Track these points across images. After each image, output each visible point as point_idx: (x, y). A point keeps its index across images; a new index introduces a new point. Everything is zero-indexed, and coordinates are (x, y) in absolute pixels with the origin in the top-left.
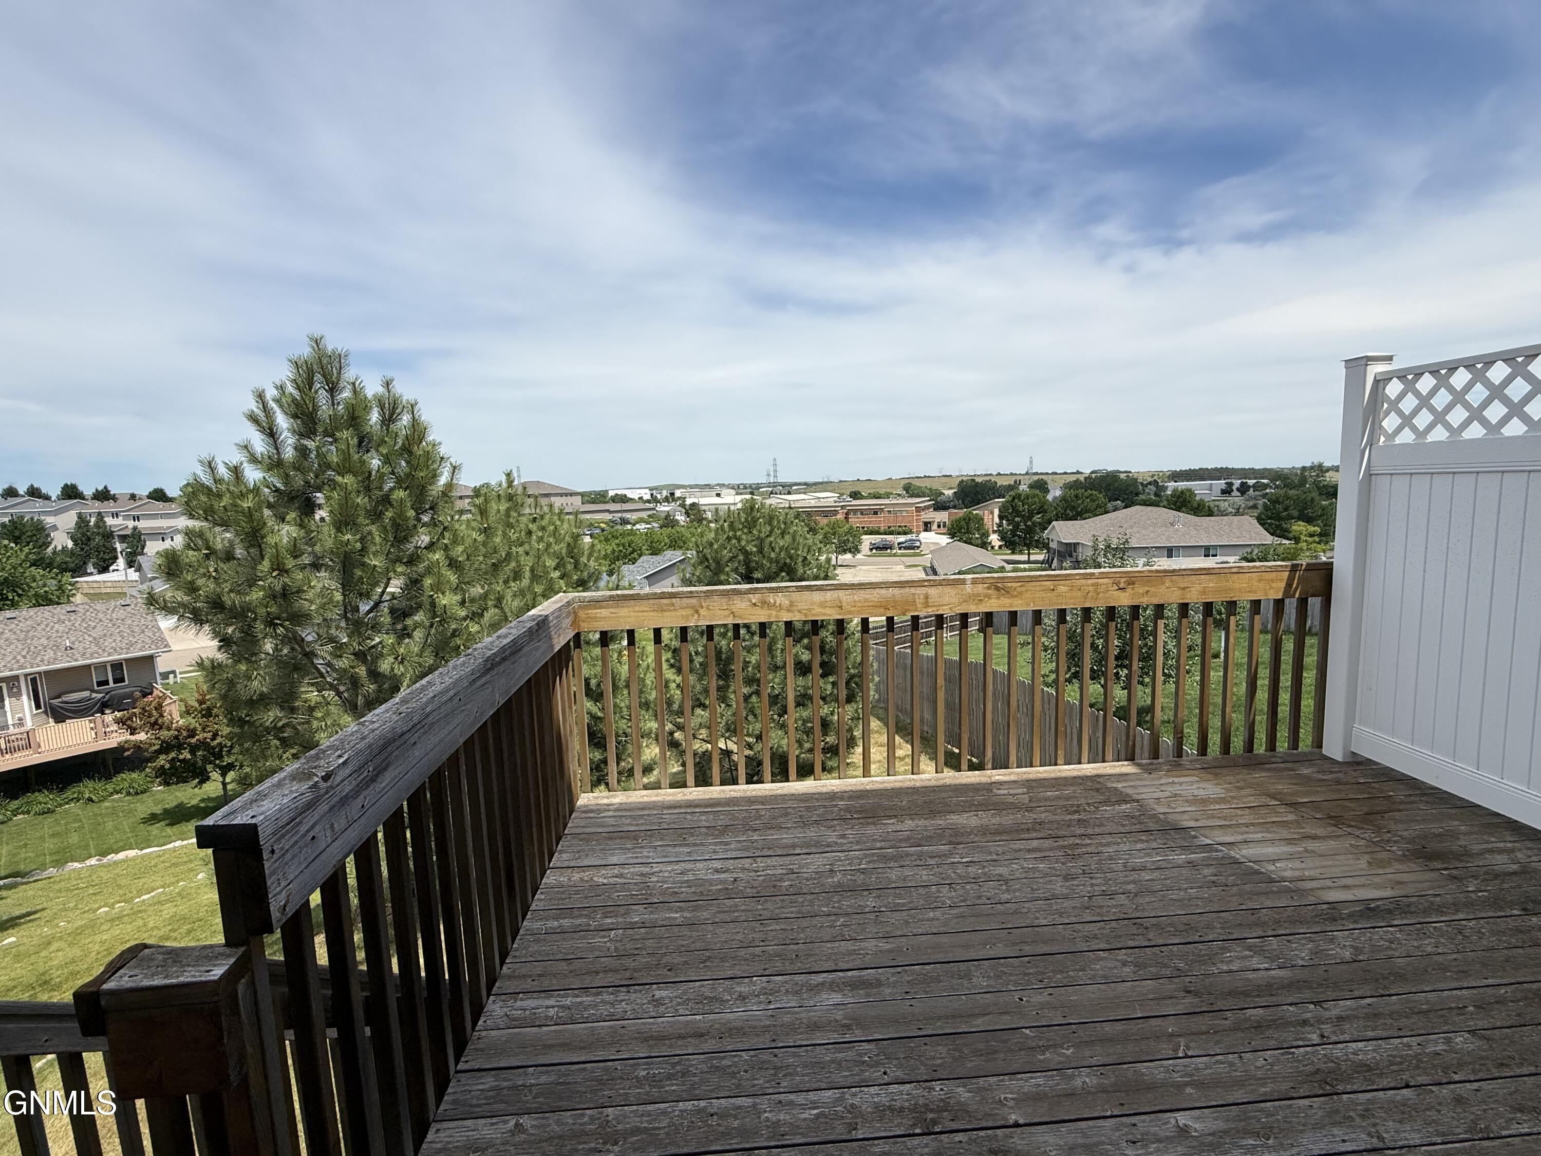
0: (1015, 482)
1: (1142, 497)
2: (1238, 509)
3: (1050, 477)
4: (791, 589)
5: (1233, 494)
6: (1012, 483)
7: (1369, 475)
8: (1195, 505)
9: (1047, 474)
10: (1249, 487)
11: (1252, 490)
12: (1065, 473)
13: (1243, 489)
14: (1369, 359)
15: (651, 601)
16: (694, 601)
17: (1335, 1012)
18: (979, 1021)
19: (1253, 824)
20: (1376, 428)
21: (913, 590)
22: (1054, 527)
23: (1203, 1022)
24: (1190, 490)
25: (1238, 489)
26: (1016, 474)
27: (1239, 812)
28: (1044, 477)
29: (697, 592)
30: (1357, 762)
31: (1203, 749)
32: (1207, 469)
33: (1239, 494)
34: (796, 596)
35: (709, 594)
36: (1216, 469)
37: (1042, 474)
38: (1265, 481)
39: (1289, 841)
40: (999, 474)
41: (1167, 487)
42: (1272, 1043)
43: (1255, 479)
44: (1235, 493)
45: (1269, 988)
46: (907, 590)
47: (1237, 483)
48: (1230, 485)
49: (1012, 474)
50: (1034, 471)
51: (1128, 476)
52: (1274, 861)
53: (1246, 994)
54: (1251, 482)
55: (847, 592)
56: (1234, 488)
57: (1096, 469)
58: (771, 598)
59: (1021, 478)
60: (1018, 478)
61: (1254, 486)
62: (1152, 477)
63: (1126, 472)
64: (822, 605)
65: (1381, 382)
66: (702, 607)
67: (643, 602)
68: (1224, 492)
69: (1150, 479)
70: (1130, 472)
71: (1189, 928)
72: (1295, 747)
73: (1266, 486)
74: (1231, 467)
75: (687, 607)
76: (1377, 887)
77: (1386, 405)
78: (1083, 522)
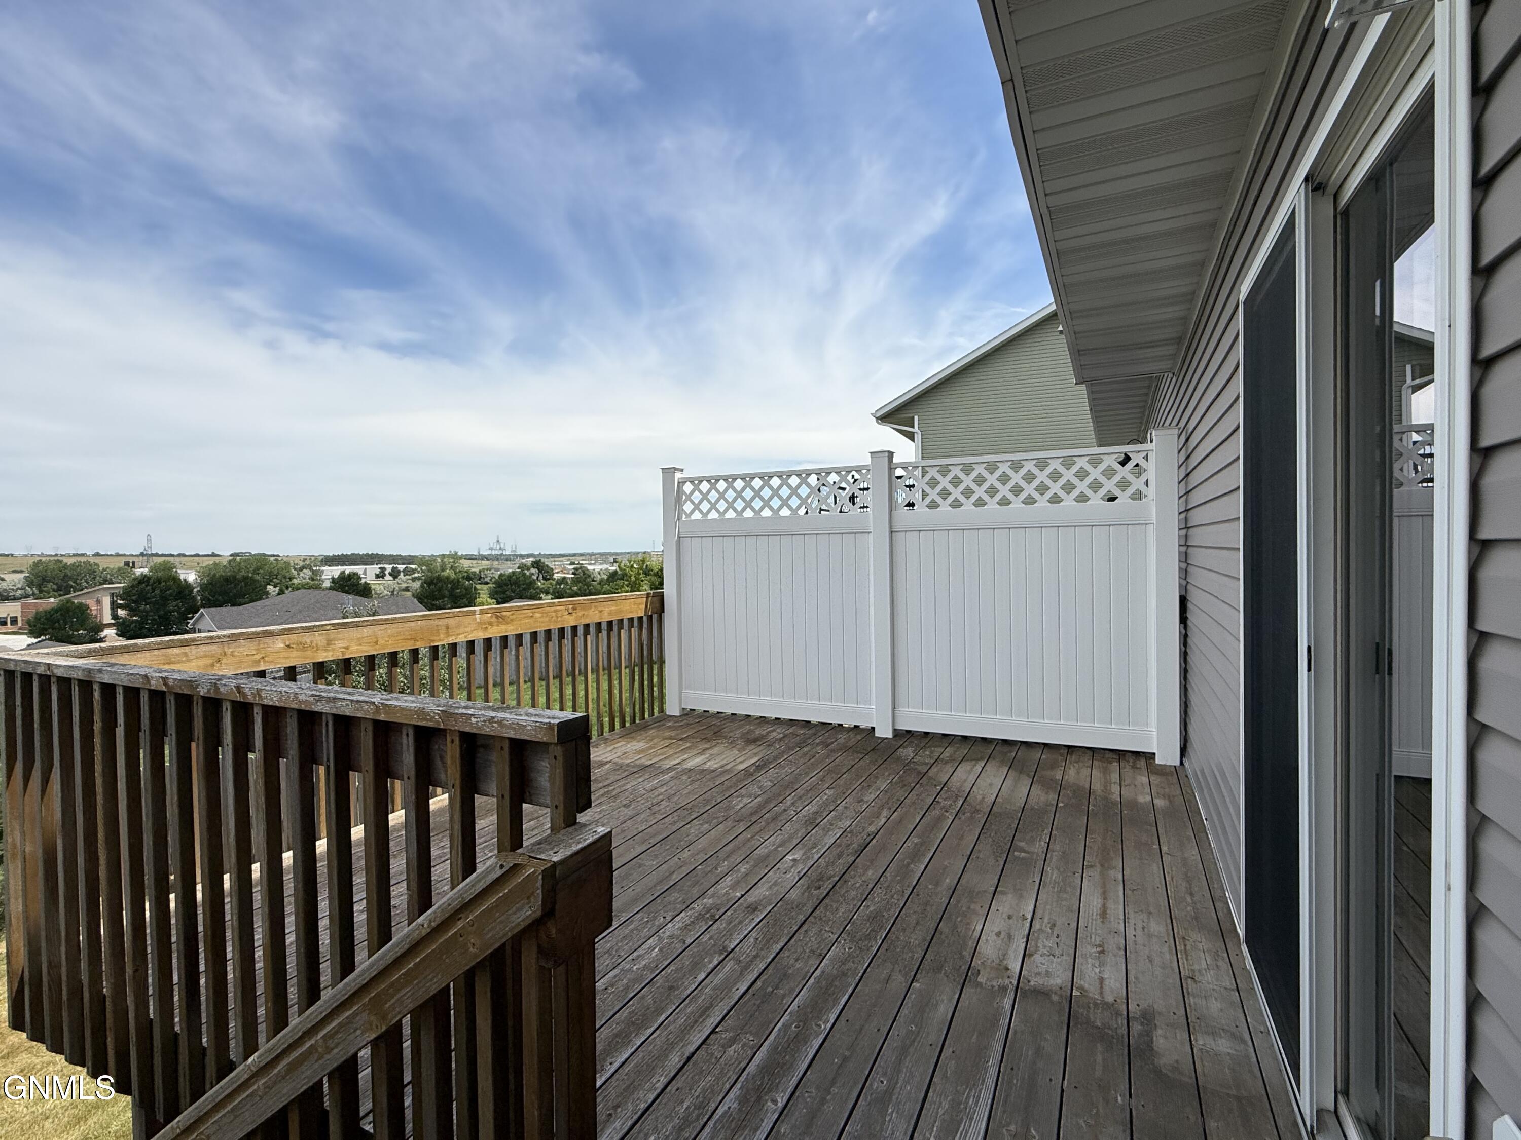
0: (127, 564)
1: (295, 581)
2: (393, 592)
3: (178, 559)
4: (328, 627)
5: (386, 578)
6: (122, 565)
7: (679, 537)
8: (362, 588)
9: (172, 555)
10: (399, 572)
11: (402, 574)
12: (197, 555)
13: (395, 574)
14: (676, 469)
15: (157, 652)
16: (214, 648)
17: (789, 803)
18: (674, 876)
19: (676, 753)
20: (681, 511)
21: (436, 622)
22: (202, 614)
23: (756, 827)
24: (356, 574)
25: (390, 574)
26: (124, 555)
27: (664, 750)
28: (171, 559)
29: (219, 637)
30: (688, 714)
31: (623, 724)
32: (359, 554)
33: (391, 578)
34: (333, 634)
35: (235, 638)
36: (367, 555)
37: (163, 555)
38: (413, 567)
39: (701, 754)
40: (97, 555)
41: (323, 571)
42: (784, 821)
43: (403, 564)
44: (388, 577)
45: (761, 806)
46: (432, 622)
47: (389, 568)
48: (383, 570)
49: (118, 555)
50: (154, 552)
51: (276, 560)
52: (705, 763)
53: (756, 812)
54: (401, 567)
55: (382, 627)
56: (387, 572)
57: (237, 552)
58: (307, 638)
59: (136, 559)
60: (131, 560)
61: (404, 571)
62: (304, 561)
63: (274, 556)
64: (360, 641)
65: (681, 483)
66: (225, 654)
67: (140, 655)
68: (377, 576)
69: (302, 564)
70: (278, 556)
71: (707, 802)
72: (653, 715)
73: (414, 571)
74: (380, 553)
75: (206, 656)
76: (752, 758)
77: (684, 497)
78: (241, 608)
